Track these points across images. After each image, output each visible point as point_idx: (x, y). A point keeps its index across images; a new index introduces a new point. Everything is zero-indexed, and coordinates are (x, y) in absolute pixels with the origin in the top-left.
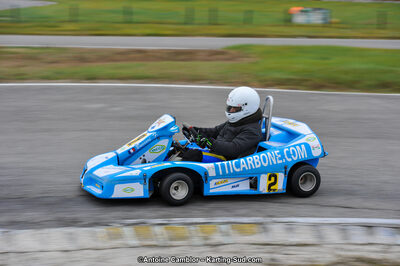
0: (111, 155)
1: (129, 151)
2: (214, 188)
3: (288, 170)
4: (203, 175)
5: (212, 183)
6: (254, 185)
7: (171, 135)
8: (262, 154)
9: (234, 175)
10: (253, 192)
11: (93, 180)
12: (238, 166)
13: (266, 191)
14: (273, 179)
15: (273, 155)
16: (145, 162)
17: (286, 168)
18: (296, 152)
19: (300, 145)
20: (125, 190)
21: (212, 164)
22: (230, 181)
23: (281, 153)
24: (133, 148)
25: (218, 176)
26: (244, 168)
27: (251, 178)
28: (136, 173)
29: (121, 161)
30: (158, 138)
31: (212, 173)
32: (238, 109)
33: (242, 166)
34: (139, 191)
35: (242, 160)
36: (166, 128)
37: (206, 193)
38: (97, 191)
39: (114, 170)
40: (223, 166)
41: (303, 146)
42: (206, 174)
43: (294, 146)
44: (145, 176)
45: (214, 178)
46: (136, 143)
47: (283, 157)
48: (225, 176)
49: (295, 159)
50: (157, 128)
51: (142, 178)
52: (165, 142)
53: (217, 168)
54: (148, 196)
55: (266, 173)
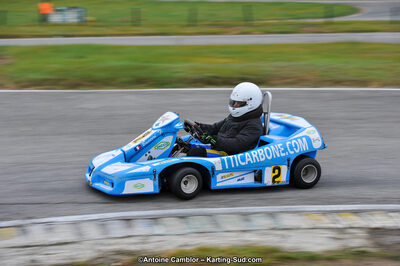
0: (118, 153)
1: (135, 148)
2: (221, 181)
3: (291, 162)
4: (210, 169)
5: (219, 177)
6: (259, 177)
7: (174, 132)
8: (266, 148)
9: (240, 169)
10: (258, 185)
11: (101, 178)
12: (243, 159)
13: (270, 184)
14: (277, 171)
15: (276, 148)
16: (151, 158)
17: (288, 160)
18: (298, 144)
19: (301, 138)
20: (136, 186)
21: (218, 159)
22: (235, 174)
23: (284, 146)
24: (139, 146)
25: (224, 170)
26: (249, 162)
27: (255, 171)
28: (146, 169)
29: (129, 158)
30: (163, 135)
31: (219, 167)
32: (243, 104)
33: (247, 160)
34: (149, 186)
35: (247, 154)
36: (170, 125)
37: (213, 187)
38: (107, 188)
39: (123, 167)
40: (229, 160)
41: (304, 139)
42: (213, 168)
43: (296, 139)
44: (154, 172)
45: (220, 172)
46: (142, 140)
47: (285, 150)
48: (231, 170)
49: (297, 151)
50: (161, 125)
51: (152, 174)
52: (169, 139)
53: (223, 162)
54: (158, 191)
55: (270, 166)
